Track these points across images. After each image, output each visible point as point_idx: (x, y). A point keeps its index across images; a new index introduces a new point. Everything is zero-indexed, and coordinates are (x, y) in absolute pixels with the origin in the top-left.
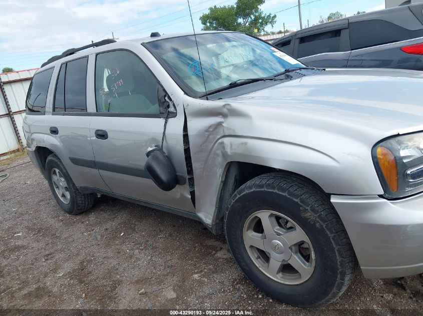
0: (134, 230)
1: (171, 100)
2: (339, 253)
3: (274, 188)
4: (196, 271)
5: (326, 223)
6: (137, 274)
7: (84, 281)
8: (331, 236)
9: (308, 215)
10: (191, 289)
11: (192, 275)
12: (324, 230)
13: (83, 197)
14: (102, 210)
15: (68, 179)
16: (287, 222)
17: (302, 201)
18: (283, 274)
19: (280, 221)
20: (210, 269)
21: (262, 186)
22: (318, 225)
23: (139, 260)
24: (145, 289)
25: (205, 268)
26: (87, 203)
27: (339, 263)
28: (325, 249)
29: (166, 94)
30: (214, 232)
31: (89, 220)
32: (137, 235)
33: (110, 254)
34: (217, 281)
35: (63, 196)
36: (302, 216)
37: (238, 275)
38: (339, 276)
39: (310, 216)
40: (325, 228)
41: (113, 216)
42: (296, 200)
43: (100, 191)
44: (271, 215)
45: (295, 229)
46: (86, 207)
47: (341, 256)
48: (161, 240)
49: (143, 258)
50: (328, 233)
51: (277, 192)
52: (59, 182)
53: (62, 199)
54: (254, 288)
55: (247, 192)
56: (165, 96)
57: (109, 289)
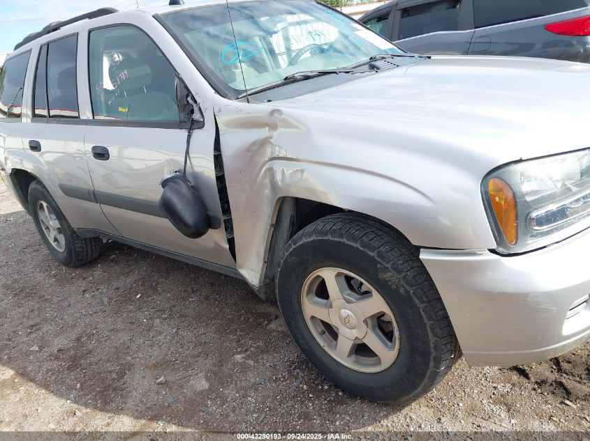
0: (156, 290)
1: (196, 102)
2: (432, 332)
3: (341, 236)
4: (239, 350)
5: (414, 288)
6: (156, 354)
7: (81, 365)
8: (421, 306)
9: (387, 276)
10: (231, 376)
11: (233, 355)
12: (411, 297)
13: (84, 242)
14: (112, 260)
15: (60, 216)
16: (361, 284)
17: (380, 255)
18: (356, 358)
19: (352, 282)
20: (258, 347)
21: (326, 234)
22: (402, 290)
23: (160, 333)
24: (165, 377)
25: (252, 346)
26: (90, 251)
27: (432, 345)
28: (413, 325)
29: (189, 93)
30: (262, 296)
31: (92, 275)
32: (160, 298)
33: (119, 325)
34: (268, 365)
35: (56, 240)
36: (380, 277)
37: (298, 356)
38: (432, 363)
39: (391, 276)
40: (412, 295)
41: (127, 270)
42: (371, 254)
43: (105, 235)
44: (339, 275)
45: (372, 296)
46: (89, 257)
47: (435, 335)
48: (193, 304)
49: (165, 331)
50: (417, 301)
51: (346, 242)
52: (49, 221)
53: (54, 244)
54: (318, 375)
55: (305, 240)
56: (187, 96)
57: (114, 376)
